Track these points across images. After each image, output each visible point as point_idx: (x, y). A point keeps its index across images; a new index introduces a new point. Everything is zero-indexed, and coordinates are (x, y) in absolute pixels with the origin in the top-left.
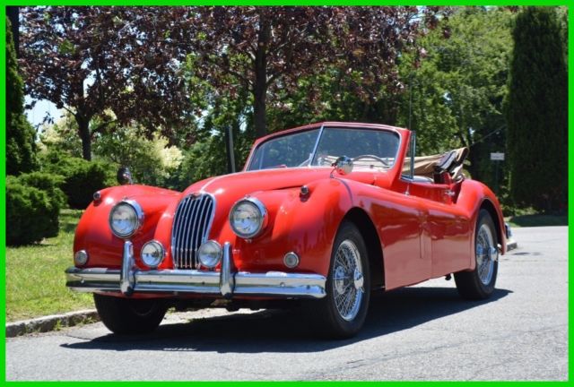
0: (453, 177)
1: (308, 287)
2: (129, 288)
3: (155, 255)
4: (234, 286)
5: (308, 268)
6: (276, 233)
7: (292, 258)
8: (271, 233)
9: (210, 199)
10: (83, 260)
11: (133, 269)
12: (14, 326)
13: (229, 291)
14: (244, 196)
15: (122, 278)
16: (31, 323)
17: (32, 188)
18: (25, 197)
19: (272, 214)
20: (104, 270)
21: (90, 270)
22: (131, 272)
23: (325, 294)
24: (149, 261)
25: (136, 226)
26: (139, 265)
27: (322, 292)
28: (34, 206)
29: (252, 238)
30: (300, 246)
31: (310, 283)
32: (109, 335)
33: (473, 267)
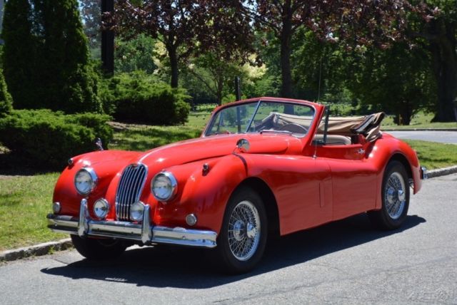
0: (367, 138)
1: (204, 241)
2: (84, 232)
3: (103, 209)
4: (152, 236)
5: (205, 225)
6: (184, 198)
7: (192, 218)
8: (179, 199)
9: (144, 169)
10: (58, 209)
11: (88, 218)
12: (15, 253)
13: (149, 239)
14: (161, 171)
15: (79, 224)
16: (30, 249)
17: (81, 127)
18: (76, 134)
19: (181, 184)
20: (70, 217)
21: (61, 217)
22: (86, 220)
23: (216, 245)
24: (99, 213)
25: (92, 187)
26: (92, 216)
27: (214, 244)
28: (82, 140)
29: (167, 201)
30: (200, 208)
31: (205, 238)
32: (84, 260)
33: (379, 207)
